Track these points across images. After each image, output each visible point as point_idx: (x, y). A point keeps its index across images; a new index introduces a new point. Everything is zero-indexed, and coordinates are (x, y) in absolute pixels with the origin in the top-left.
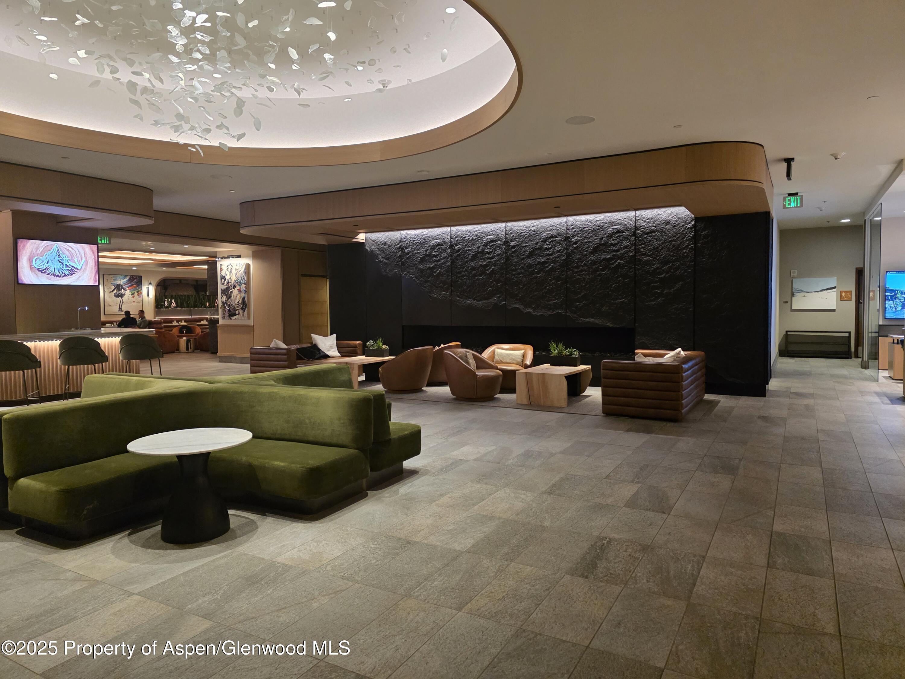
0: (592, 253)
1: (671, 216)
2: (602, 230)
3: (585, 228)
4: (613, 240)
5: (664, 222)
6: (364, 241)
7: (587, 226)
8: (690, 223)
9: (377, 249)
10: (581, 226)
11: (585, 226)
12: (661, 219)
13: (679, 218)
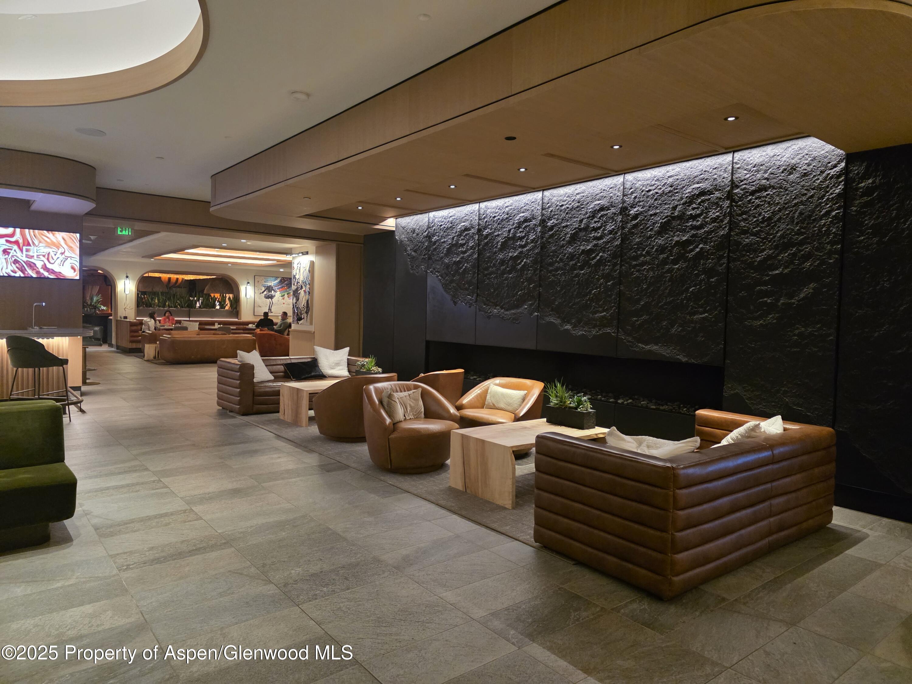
0: (660, 233)
1: (799, 157)
2: (677, 193)
3: (650, 191)
4: (694, 209)
5: (785, 170)
6: (394, 229)
7: (654, 187)
8: (835, 166)
9: (406, 239)
10: (644, 188)
11: (651, 188)
12: (778, 163)
13: (814, 159)
